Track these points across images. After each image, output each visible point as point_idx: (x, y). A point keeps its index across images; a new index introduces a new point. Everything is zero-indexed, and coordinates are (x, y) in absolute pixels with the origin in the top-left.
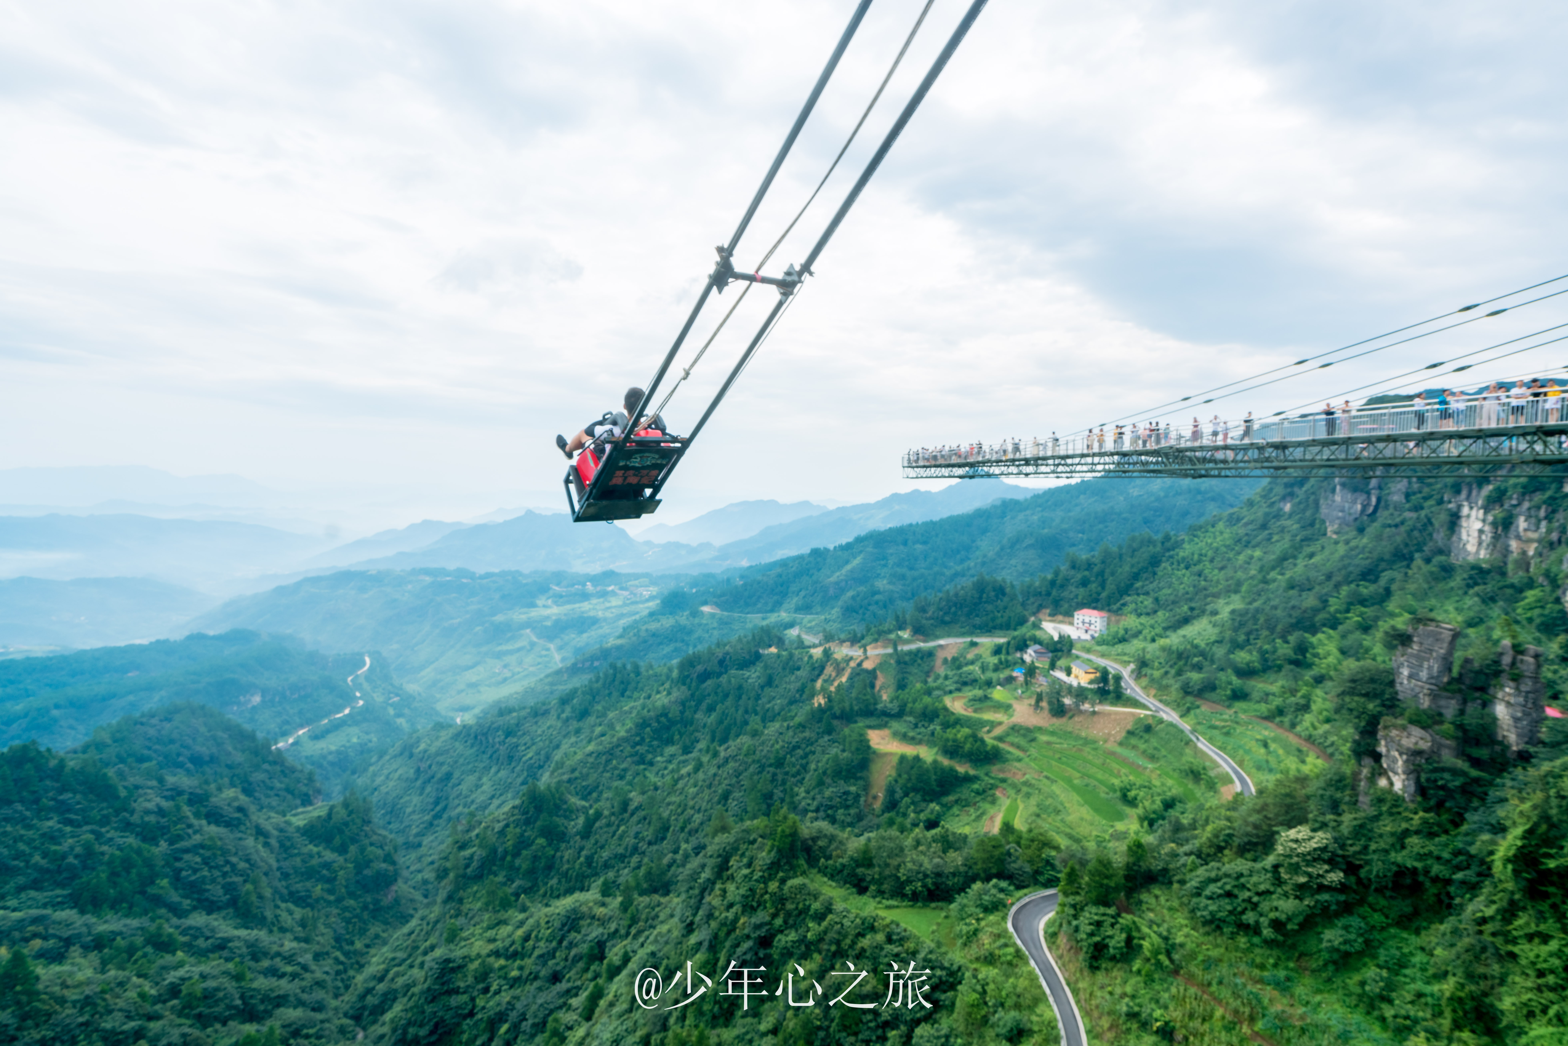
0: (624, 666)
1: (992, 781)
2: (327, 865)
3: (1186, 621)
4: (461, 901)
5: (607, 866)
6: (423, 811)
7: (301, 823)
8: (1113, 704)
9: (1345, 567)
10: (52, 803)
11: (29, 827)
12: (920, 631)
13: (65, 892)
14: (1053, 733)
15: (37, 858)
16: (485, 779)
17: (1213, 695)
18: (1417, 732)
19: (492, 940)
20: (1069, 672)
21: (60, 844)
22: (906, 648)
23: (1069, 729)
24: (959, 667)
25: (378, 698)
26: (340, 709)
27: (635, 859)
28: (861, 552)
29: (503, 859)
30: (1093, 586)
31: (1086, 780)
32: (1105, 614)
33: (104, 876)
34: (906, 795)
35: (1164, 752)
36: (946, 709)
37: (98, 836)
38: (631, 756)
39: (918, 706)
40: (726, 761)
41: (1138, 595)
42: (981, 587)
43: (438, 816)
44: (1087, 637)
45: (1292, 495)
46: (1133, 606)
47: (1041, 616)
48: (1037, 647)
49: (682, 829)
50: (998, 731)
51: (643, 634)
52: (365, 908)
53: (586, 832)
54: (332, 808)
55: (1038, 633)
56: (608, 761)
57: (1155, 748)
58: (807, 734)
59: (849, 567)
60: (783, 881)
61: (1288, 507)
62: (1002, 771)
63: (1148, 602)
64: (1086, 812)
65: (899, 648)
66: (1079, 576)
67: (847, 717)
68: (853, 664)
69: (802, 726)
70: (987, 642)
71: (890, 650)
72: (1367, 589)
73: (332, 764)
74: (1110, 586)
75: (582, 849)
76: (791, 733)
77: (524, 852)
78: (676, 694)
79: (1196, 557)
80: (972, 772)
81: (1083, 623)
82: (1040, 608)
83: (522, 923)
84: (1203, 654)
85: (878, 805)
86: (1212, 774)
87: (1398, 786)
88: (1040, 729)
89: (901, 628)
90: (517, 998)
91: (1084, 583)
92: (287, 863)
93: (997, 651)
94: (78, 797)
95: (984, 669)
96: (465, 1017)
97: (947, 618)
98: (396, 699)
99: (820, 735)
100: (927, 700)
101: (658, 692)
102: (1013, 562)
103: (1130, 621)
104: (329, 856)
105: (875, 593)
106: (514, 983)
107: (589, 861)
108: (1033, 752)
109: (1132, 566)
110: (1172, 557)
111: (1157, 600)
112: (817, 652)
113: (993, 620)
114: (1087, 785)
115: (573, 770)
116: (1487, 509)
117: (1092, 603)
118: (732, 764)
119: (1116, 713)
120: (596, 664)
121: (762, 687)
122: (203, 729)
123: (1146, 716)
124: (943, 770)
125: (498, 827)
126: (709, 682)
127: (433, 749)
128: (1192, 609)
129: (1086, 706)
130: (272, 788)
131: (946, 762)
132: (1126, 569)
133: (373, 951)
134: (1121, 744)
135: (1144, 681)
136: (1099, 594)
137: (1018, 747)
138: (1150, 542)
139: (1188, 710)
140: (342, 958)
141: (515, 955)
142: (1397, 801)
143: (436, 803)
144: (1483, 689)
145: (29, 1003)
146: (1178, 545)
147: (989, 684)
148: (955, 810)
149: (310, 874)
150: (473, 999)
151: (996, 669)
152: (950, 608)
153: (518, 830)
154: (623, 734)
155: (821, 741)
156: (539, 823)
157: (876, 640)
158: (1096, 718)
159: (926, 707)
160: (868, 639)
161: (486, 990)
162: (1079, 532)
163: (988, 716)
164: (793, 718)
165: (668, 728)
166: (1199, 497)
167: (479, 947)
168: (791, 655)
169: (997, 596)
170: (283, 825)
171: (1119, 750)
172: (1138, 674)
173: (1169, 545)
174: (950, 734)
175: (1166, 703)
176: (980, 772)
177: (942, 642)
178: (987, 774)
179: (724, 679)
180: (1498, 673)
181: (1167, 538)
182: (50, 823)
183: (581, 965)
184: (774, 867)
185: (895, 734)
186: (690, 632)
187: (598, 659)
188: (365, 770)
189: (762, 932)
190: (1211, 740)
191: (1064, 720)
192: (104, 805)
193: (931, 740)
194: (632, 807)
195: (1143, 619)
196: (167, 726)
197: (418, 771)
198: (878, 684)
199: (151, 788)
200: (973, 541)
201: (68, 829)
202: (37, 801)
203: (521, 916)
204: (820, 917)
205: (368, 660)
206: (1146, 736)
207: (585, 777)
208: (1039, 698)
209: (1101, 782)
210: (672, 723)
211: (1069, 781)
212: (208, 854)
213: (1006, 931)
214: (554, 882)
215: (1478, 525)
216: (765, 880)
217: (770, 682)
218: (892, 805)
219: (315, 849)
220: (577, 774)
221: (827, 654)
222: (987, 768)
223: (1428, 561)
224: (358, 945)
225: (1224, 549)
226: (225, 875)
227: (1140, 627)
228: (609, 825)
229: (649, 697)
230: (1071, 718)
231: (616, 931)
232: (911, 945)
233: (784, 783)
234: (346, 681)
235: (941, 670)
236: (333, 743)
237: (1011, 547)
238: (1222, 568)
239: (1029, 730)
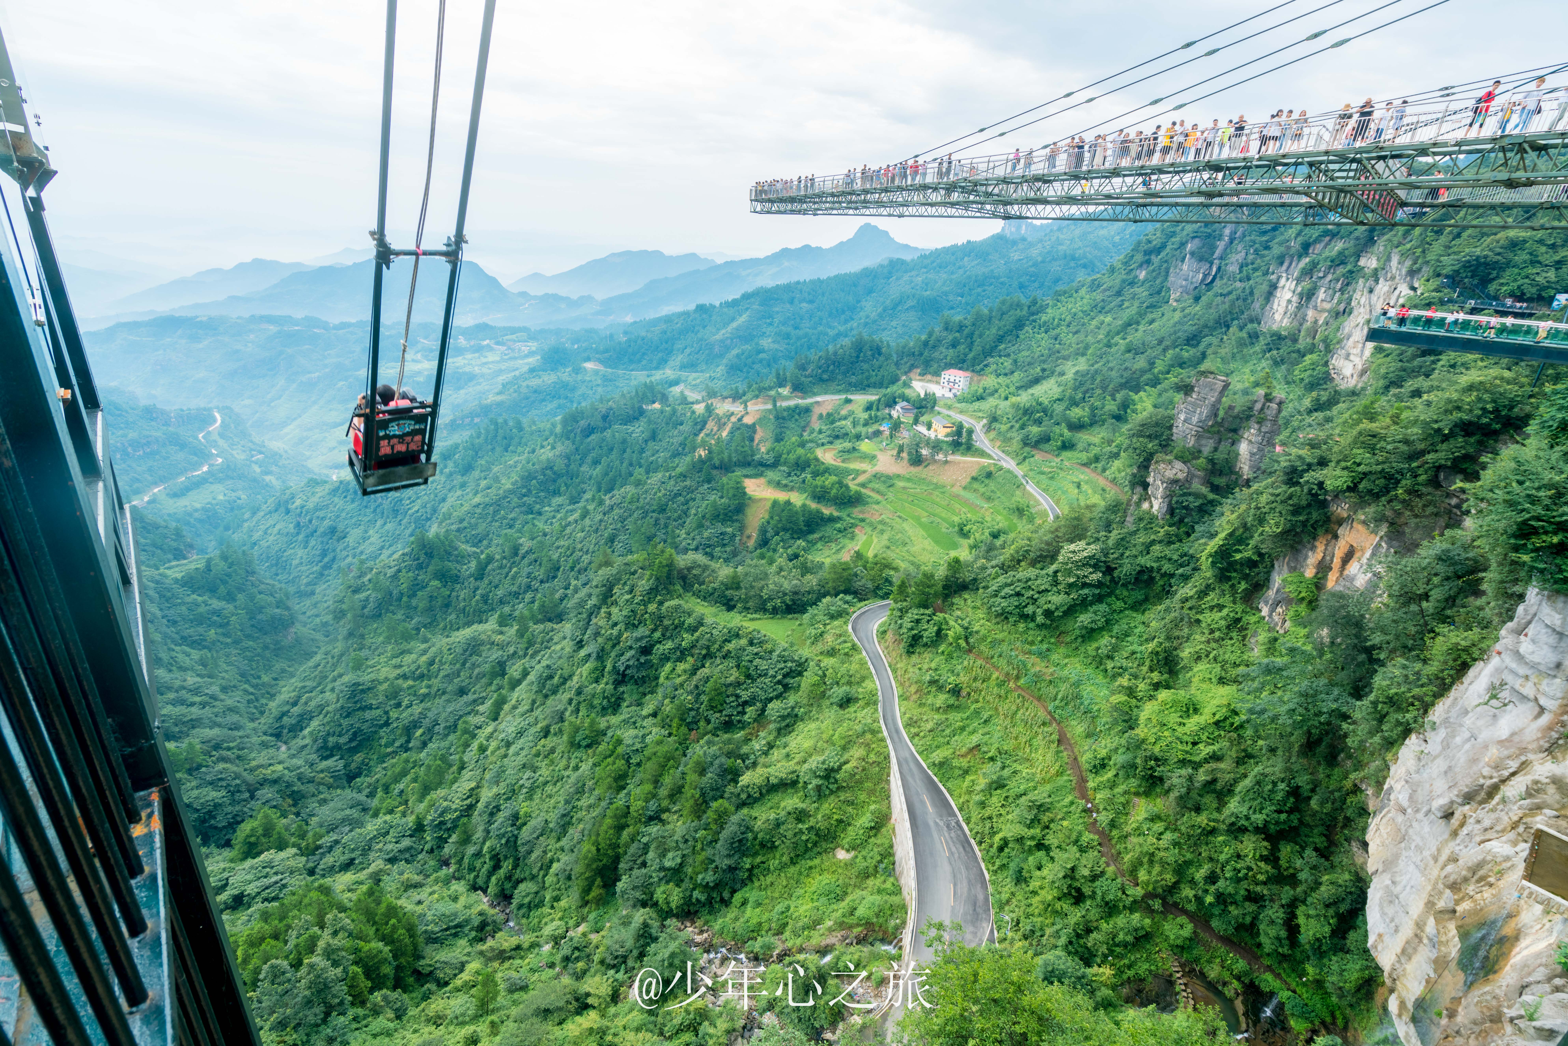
0: (506, 422)
1: (852, 521)
2: (216, 612)
3: (1037, 381)
4: (362, 636)
5: (501, 602)
6: (311, 563)
7: (179, 576)
8: (963, 454)
9: (1175, 333)
12: (799, 388)
14: (909, 480)
16: (371, 532)
17: (1047, 446)
18: (1179, 465)
19: (398, 666)
20: (929, 426)
22: (785, 404)
23: (924, 476)
24: (833, 422)
25: (239, 456)
26: (196, 466)
27: (528, 596)
28: (747, 310)
29: (399, 599)
30: (961, 348)
31: (932, 518)
32: (968, 374)
34: (777, 534)
35: (999, 494)
36: (817, 459)
38: (519, 506)
39: (792, 457)
40: (612, 508)
41: (1000, 356)
42: (859, 347)
43: (327, 567)
44: (951, 395)
45: (1148, 262)
46: (994, 367)
47: (912, 375)
48: (905, 404)
49: (572, 569)
50: (861, 479)
51: (524, 390)
52: (266, 647)
53: (480, 575)
54: (209, 561)
55: (907, 392)
56: (496, 512)
57: (992, 491)
58: (688, 483)
59: (734, 325)
60: (661, 603)
61: (1142, 275)
62: (862, 512)
63: (1008, 363)
64: (928, 544)
65: (778, 404)
66: (951, 337)
67: (725, 467)
68: (733, 419)
69: (683, 476)
70: (861, 399)
71: (769, 406)
72: (1188, 353)
73: (200, 521)
74: (977, 348)
75: (477, 589)
76: (672, 482)
77: (420, 593)
78: (560, 448)
79: (1056, 321)
80: (836, 514)
81: (949, 382)
82: (912, 367)
83: (425, 652)
84: (1045, 411)
85: (751, 543)
86: (1033, 511)
87: (1156, 507)
88: (899, 476)
89: (781, 385)
90: (429, 709)
91: (954, 345)
92: (172, 611)
93: (869, 408)
95: (855, 424)
96: (381, 727)
97: (825, 376)
98: (260, 456)
99: (700, 484)
100: (800, 451)
101: (542, 447)
102: (894, 323)
103: (990, 381)
104: (216, 604)
105: (759, 352)
106: (424, 698)
107: (485, 599)
108: (890, 496)
109: (999, 329)
110: (1035, 321)
111: (1015, 361)
112: (700, 408)
113: (868, 378)
114: (932, 522)
115: (461, 521)
116: (1299, 280)
117: (960, 363)
118: (617, 511)
119: (965, 462)
120: (477, 420)
121: (646, 441)
123: (989, 464)
124: (810, 512)
125: (390, 572)
126: (593, 437)
127: (310, 505)
128: (1044, 370)
129: (940, 457)
131: (813, 505)
132: (992, 332)
133: (281, 683)
134: (965, 488)
135: (993, 434)
136: (966, 355)
137: (878, 492)
138: (1019, 305)
139: (1025, 459)
140: (251, 690)
141: (422, 677)
142: (1152, 519)
143: (324, 554)
144: (1235, 431)
146: (1042, 309)
147: (858, 437)
148: (819, 545)
149: (200, 620)
150: (387, 713)
151: (866, 424)
152: (828, 366)
153: (410, 574)
154: (509, 486)
155: (701, 489)
156: (431, 568)
157: (757, 397)
158: (947, 467)
159: (799, 458)
160: (749, 395)
161: (399, 705)
163: (853, 466)
164: (674, 468)
165: (554, 481)
166: (1072, 264)
167: (386, 672)
168: (674, 411)
169: (873, 356)
170: (158, 578)
171: (962, 493)
172: (989, 428)
173: (1035, 308)
174: (819, 481)
175: (1007, 453)
176: (843, 514)
177: (819, 399)
178: (849, 515)
179: (608, 434)
180: (1249, 417)
181: (1034, 302)
183: (484, 681)
184: (653, 592)
185: (770, 482)
186: (573, 389)
187: (478, 416)
188: (240, 526)
189: (643, 643)
190: (1038, 484)
191: (920, 468)
193: (802, 487)
194: (522, 551)
195: (1001, 379)
197: (298, 525)
198: (757, 438)
200: (859, 301)
203: (423, 646)
204: (693, 629)
205: (218, 416)
206: (987, 481)
207: (474, 527)
208: (901, 449)
209: (944, 519)
210: (558, 475)
211: (917, 519)
213: (846, 631)
214: (453, 617)
215: (1288, 295)
216: (645, 603)
217: (653, 436)
218: (764, 542)
219: (200, 599)
220: (465, 524)
221: (709, 409)
222: (849, 510)
223: (1241, 329)
224: (265, 678)
225: (1081, 315)
227: (997, 387)
228: (501, 567)
229: (533, 451)
230: (926, 466)
231: (515, 653)
232: (769, 646)
233: (666, 526)
234: (197, 438)
235: (816, 425)
236: (196, 501)
237: (894, 308)
238: (1076, 333)
239: (889, 477)
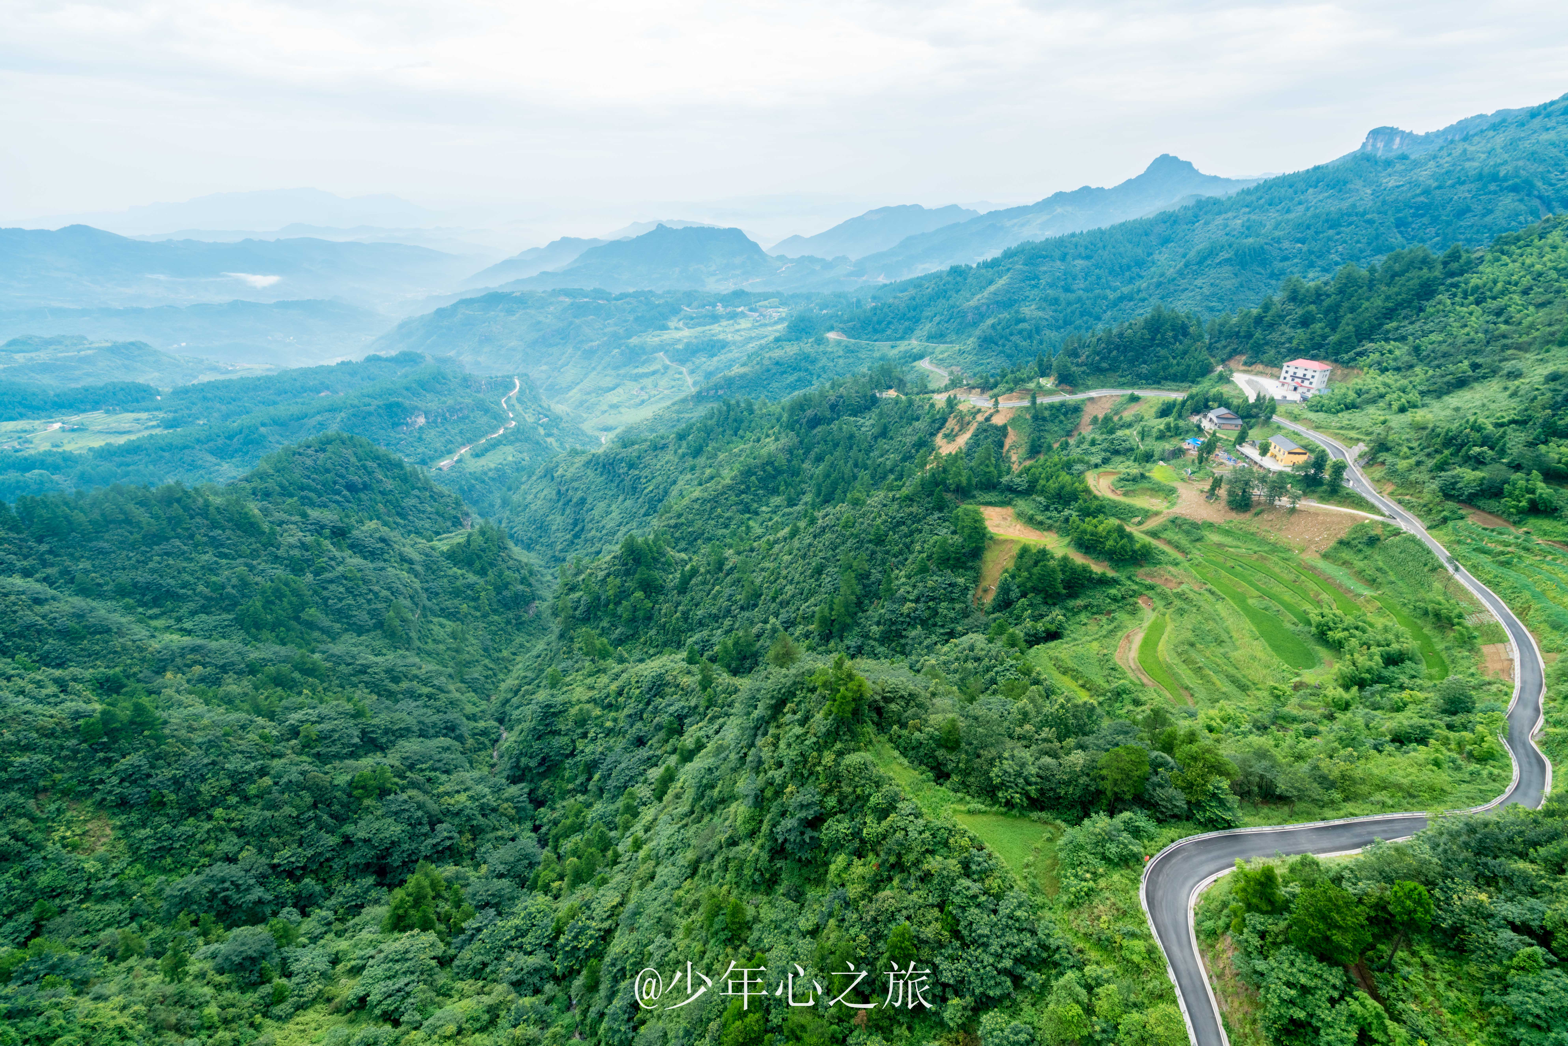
0: (738, 403)
1: (1135, 587)
2: (470, 586)
3: (1461, 383)
4: (572, 639)
5: (701, 623)
6: (565, 530)
7: (445, 549)
8: (1322, 499)
10: (205, 539)
11: (191, 560)
12: (1067, 380)
13: (231, 617)
14: (1227, 533)
15: (201, 588)
17: (1493, 504)
19: (591, 688)
20: (1264, 450)
21: (217, 575)
22: (1047, 400)
23: (1253, 529)
24: (1112, 430)
25: (530, 419)
26: (494, 429)
27: (727, 622)
28: (1008, 270)
29: (606, 605)
30: (1317, 327)
31: (1267, 602)
32: (1328, 366)
33: (259, 604)
34: (1024, 595)
35: (1392, 577)
36: (1087, 491)
37: (251, 568)
38: (737, 504)
39: (1053, 485)
40: (823, 530)
41: (1387, 340)
42: (1155, 326)
43: (577, 536)
44: (1296, 397)
46: (1376, 356)
47: (1232, 364)
48: (1223, 411)
49: (774, 599)
50: (1152, 524)
51: (766, 362)
52: (508, 622)
53: (683, 588)
54: (470, 535)
55: (1225, 390)
56: (713, 509)
57: (1379, 570)
58: (914, 509)
59: (992, 287)
60: (840, 754)
62: (1151, 575)
63: (1402, 352)
64: (1260, 649)
65: (1039, 401)
66: (1300, 312)
67: (963, 492)
68: (980, 418)
69: (910, 499)
70: (1153, 397)
71: (1026, 403)
73: (493, 479)
74: (1345, 328)
75: (678, 604)
76: (896, 506)
77: (624, 603)
78: (783, 440)
79: (1500, 285)
80: (1111, 574)
81: (1294, 377)
82: (1234, 353)
83: (617, 676)
84: (1486, 441)
85: (989, 600)
86: (1470, 622)
88: (1211, 525)
89: (1043, 374)
90: (610, 749)
91: (1305, 322)
92: (434, 584)
93: (1165, 411)
94: (228, 532)
95: (1143, 435)
96: (567, 756)
97: (1104, 365)
98: (546, 420)
99: (929, 512)
100: (1065, 478)
101: (768, 436)
102: (1198, 282)
103: (1368, 379)
104: (472, 578)
105: (1019, 321)
106: (609, 732)
107: (685, 616)
108: (1196, 554)
109: (1388, 298)
110: (1456, 285)
111: (1417, 350)
112: (940, 400)
113: (1165, 368)
114: (1266, 609)
115: (679, 516)
117: (1314, 350)
118: (828, 535)
119: (1327, 514)
120: (720, 392)
121: (876, 438)
122: (353, 459)
123: (1374, 523)
124: (1073, 571)
125: (601, 574)
126: (819, 429)
127: (569, 475)
128: (1475, 366)
129: (1284, 501)
130: (424, 512)
131: (1079, 559)
132: (1375, 303)
133: (518, 658)
134: (1325, 556)
135: (1379, 472)
136: (1324, 337)
137: (1177, 547)
138: (1425, 262)
139: (1445, 520)
140: (491, 666)
141: (610, 706)
143: (575, 524)
145: (158, 746)
146: (1470, 267)
147: (1148, 457)
148: (1083, 617)
149: (456, 593)
150: (573, 741)
151: (1161, 437)
152: (1110, 352)
153: (618, 580)
154: (728, 481)
155: (929, 519)
156: (637, 576)
157: (1011, 390)
158: (1293, 519)
159: (1062, 487)
160: (1001, 387)
161: (585, 735)
162: (1299, 241)
163: (1141, 502)
164: (899, 488)
165: (774, 477)
167: (579, 693)
168: (910, 403)
169: (1175, 338)
170: (428, 550)
171: (1321, 564)
172: (1371, 460)
173: (1456, 266)
174: (1088, 525)
175: (1409, 506)
176: (1121, 576)
177: (1093, 394)
178: (1129, 578)
179: (834, 426)
181: (1455, 256)
182: (206, 557)
183: (662, 734)
184: (831, 736)
185: (1020, 515)
186: (813, 362)
187: (722, 388)
188: (518, 488)
189: (810, 814)
190: (1475, 569)
191: (1248, 516)
192: (253, 540)
193: (1064, 528)
194: (727, 567)
195: (1389, 378)
196: (322, 456)
197: (559, 492)
198: (1008, 443)
199: (295, 523)
200: (1150, 254)
201: (224, 561)
202: (192, 537)
203: (618, 668)
204: (880, 814)
205: (517, 382)
206: (1368, 551)
207: (690, 523)
208: (1217, 483)
209: (1287, 606)
210: (779, 471)
211: (1241, 600)
212: (350, 584)
213: (1136, 906)
214: (652, 632)
216: (820, 748)
217: (884, 433)
218: (1004, 603)
219: (459, 572)
220: (683, 520)
221: (951, 404)
222: (1132, 569)
224: (505, 653)
225: (1554, 275)
226: (369, 601)
227: (1382, 390)
228: (704, 583)
229: (759, 440)
230: (1257, 514)
231: (696, 707)
233: (883, 562)
234: (498, 404)
235: (1087, 431)
236: (491, 461)
237: (1200, 263)
238: (1542, 305)
239: (1195, 526)
